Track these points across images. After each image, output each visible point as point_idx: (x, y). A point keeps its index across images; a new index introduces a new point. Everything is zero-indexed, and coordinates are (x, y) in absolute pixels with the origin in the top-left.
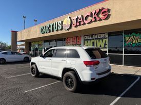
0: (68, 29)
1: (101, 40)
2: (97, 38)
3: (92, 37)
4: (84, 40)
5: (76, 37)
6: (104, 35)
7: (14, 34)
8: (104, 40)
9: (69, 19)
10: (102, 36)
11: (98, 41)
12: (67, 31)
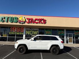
1: (35, 31)
2: (34, 30)
3: (31, 29)
4: (26, 30)
5: (20, 28)
6: (37, 29)
8: (37, 31)
10: (36, 29)
11: (34, 31)
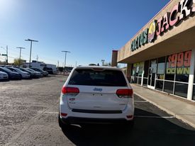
0: (153, 41)
7: (115, 53)
9: (154, 24)
12: (152, 44)
